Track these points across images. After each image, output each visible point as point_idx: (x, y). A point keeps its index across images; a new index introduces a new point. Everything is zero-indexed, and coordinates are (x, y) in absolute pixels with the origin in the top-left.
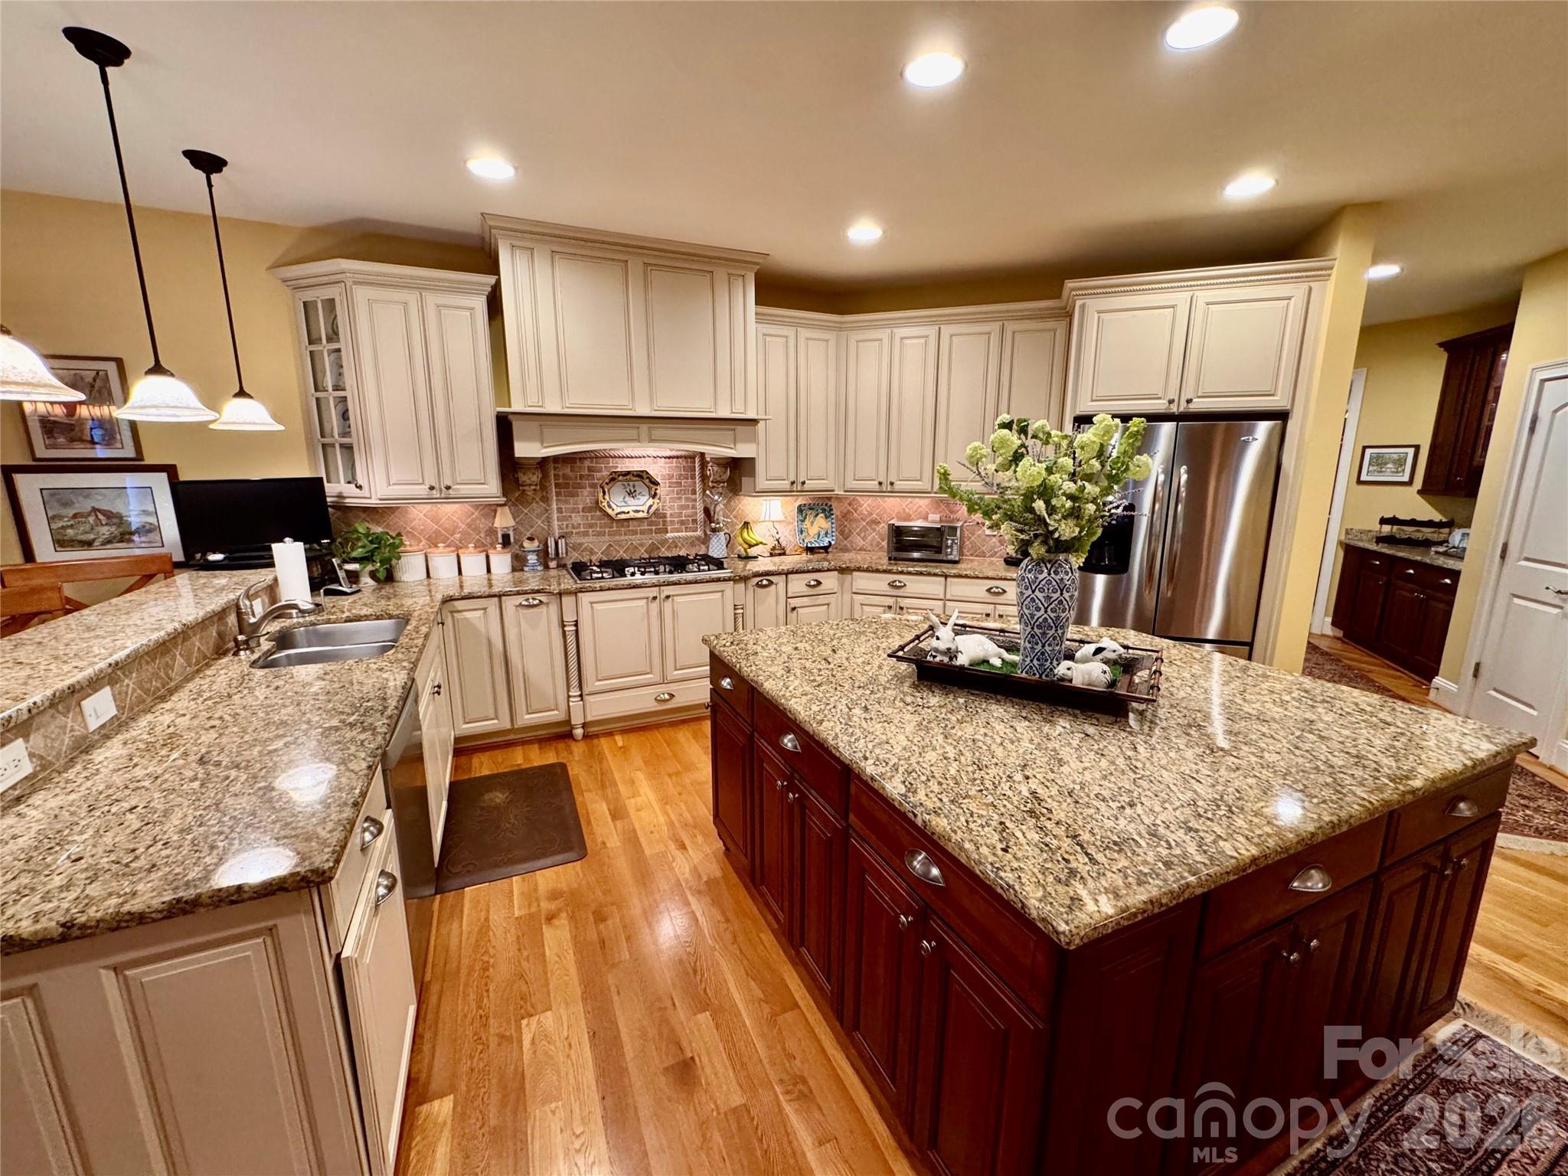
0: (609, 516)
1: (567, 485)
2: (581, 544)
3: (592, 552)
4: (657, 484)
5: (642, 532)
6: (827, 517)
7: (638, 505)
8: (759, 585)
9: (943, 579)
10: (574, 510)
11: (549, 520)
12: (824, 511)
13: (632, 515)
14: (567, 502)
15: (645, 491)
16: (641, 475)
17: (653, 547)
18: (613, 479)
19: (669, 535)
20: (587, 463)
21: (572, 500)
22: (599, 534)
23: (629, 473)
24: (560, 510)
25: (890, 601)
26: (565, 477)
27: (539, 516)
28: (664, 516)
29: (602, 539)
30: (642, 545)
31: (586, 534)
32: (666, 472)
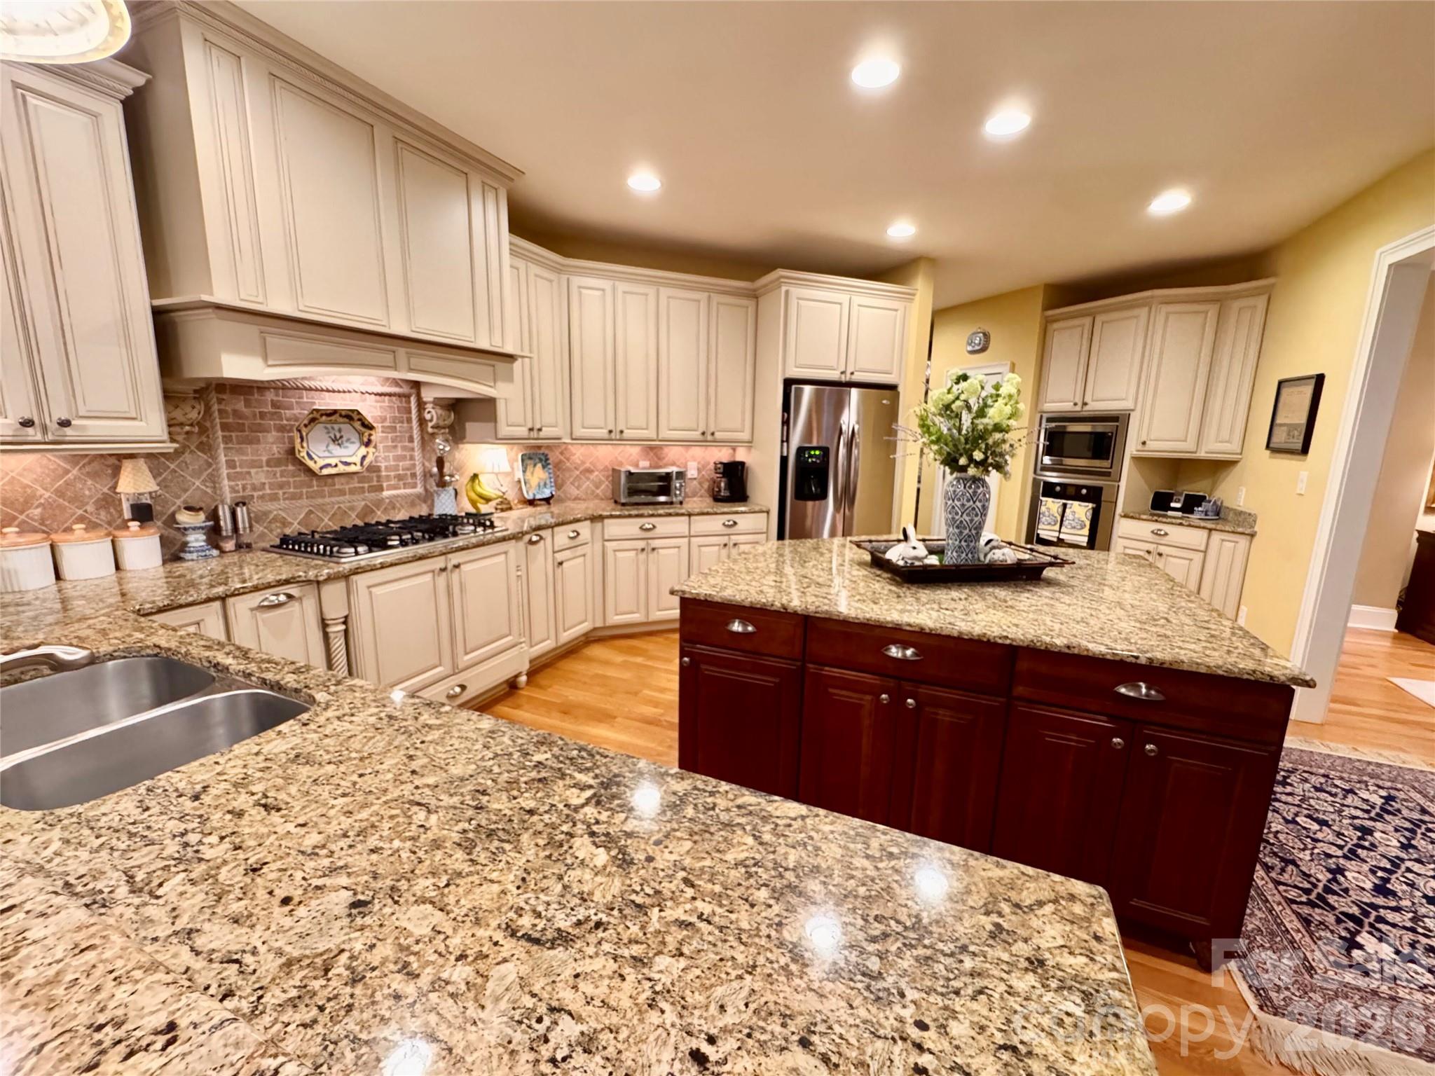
0: (309, 471)
1: (241, 428)
2: (266, 514)
3: (285, 523)
4: (370, 427)
5: (352, 491)
6: (544, 467)
7: (350, 455)
8: (531, 542)
9: (686, 518)
10: (255, 464)
11: (214, 480)
12: (541, 460)
13: (342, 469)
14: (240, 452)
15: (355, 437)
16: (351, 416)
17: (367, 511)
18: (313, 420)
19: (386, 493)
20: (270, 396)
21: (249, 449)
22: (294, 497)
23: (335, 412)
24: (231, 464)
25: (641, 544)
26: (236, 413)
27: (197, 474)
28: (378, 469)
29: (299, 503)
30: (352, 509)
31: (274, 498)
32: (378, 413)
